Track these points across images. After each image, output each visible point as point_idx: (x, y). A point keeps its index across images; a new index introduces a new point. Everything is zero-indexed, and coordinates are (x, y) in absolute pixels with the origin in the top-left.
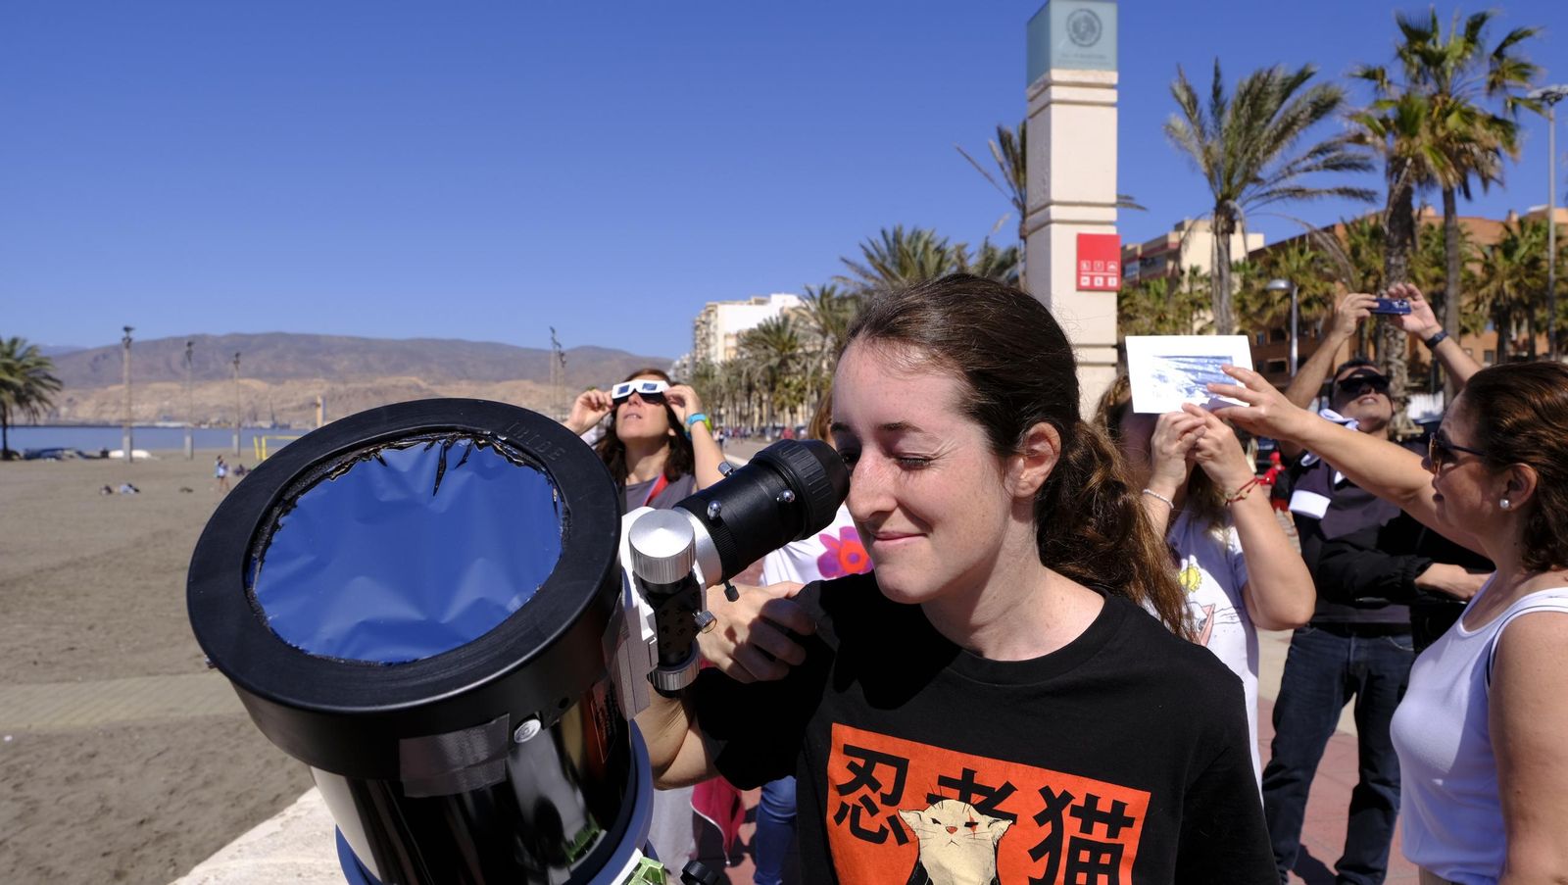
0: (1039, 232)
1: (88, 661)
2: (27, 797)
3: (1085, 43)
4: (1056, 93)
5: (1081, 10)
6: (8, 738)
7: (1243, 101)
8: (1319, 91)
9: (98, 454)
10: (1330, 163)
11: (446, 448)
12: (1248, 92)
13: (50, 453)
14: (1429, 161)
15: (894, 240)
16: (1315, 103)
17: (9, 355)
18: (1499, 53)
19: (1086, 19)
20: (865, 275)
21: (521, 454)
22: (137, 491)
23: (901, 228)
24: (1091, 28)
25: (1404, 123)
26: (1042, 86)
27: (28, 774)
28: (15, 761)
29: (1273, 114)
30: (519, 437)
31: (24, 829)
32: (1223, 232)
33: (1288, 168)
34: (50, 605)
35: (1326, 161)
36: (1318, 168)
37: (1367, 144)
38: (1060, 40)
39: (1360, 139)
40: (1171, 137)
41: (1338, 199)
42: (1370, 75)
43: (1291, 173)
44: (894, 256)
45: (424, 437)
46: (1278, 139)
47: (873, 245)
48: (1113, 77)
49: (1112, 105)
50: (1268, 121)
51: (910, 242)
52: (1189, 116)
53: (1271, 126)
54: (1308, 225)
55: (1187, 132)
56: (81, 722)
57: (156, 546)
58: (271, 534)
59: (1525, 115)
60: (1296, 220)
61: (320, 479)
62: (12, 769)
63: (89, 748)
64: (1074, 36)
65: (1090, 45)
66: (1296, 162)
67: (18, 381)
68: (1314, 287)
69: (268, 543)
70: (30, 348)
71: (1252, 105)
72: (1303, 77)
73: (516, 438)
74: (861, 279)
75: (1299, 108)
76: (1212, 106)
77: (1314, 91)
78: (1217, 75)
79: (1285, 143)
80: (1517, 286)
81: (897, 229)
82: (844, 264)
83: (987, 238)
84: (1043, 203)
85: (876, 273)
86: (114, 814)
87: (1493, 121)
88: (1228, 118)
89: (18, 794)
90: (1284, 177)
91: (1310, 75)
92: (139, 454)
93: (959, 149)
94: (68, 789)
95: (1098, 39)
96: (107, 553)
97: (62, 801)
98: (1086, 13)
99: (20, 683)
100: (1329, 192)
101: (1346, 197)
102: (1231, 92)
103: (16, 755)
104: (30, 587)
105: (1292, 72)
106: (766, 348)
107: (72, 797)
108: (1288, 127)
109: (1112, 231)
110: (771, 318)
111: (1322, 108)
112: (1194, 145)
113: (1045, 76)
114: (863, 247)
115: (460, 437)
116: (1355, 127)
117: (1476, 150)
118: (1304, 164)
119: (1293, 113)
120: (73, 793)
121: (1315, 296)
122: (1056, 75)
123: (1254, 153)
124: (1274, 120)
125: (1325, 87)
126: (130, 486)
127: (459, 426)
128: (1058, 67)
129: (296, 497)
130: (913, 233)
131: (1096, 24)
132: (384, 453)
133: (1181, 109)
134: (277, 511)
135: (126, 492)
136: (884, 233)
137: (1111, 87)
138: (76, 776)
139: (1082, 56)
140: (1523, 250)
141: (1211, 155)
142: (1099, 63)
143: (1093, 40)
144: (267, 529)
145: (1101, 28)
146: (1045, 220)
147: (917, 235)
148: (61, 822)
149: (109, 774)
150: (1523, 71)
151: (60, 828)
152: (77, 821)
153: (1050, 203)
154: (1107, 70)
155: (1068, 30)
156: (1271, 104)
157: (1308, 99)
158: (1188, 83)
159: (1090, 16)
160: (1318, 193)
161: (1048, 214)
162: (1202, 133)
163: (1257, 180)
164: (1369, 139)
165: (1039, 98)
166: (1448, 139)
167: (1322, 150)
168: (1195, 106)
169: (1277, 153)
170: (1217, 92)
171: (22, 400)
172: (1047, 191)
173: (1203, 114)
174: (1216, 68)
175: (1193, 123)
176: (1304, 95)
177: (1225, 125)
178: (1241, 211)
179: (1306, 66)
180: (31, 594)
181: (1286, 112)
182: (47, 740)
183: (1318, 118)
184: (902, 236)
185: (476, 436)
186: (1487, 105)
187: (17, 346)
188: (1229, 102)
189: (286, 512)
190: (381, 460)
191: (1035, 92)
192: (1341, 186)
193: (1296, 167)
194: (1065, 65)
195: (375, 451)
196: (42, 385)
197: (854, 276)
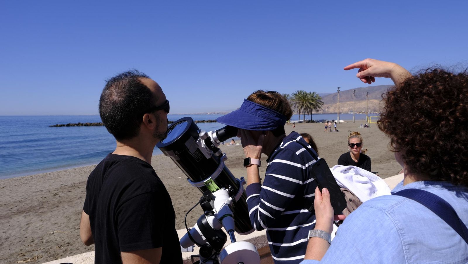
9: (332, 121)
13: (321, 121)
17: (312, 96)
22: (338, 131)
57: (338, 145)
67: (314, 103)
70: (317, 95)
92: (341, 121)
96: (326, 147)
171: (315, 108)
187: (314, 94)
196: (319, 104)
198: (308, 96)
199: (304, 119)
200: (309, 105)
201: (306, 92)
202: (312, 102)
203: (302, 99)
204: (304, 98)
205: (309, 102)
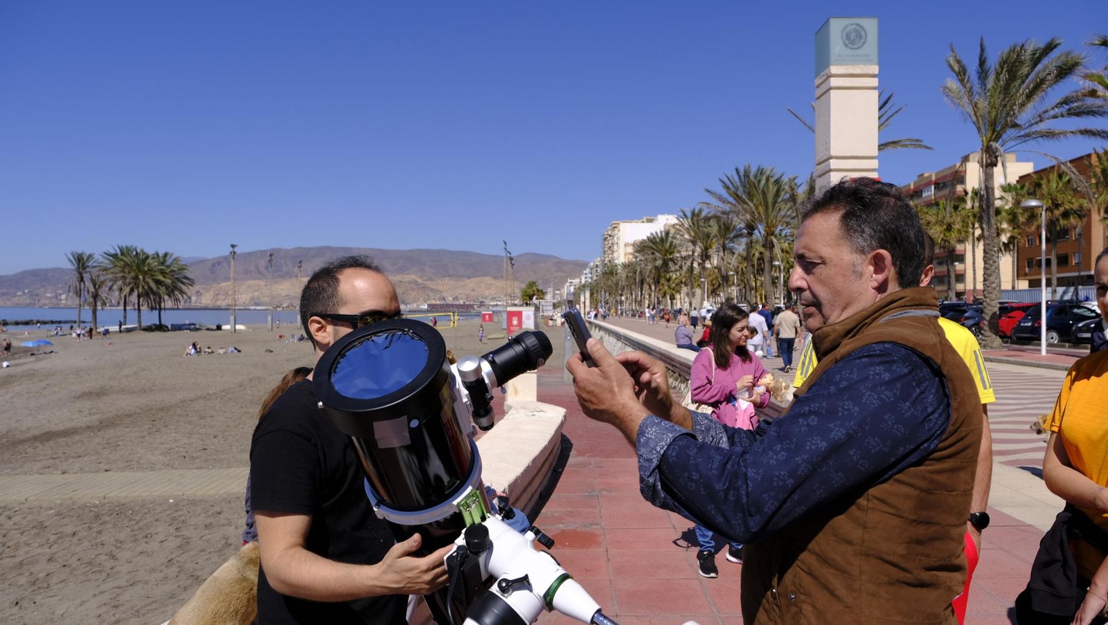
0: (823, 177)
1: (215, 457)
2: (183, 536)
3: (855, 46)
4: (834, 82)
5: (852, 24)
6: (171, 501)
7: (1002, 69)
8: (1063, 59)
9: (215, 327)
10: (1072, 111)
11: (392, 337)
12: (1005, 62)
13: (187, 327)
15: (744, 176)
16: (1060, 67)
17: (163, 263)
19: (856, 30)
20: (724, 201)
22: (239, 351)
23: (749, 167)
24: (859, 36)
26: (825, 77)
27: (183, 522)
28: (176, 514)
29: (1027, 76)
31: (183, 553)
32: (987, 166)
33: (1040, 116)
34: (190, 422)
35: (1069, 110)
36: (1062, 116)
37: (1099, 97)
38: (836, 45)
39: (1093, 93)
40: (947, 96)
41: (1080, 137)
43: (1041, 121)
44: (745, 187)
46: (1029, 96)
47: (729, 179)
48: (875, 69)
49: (874, 88)
50: (1023, 82)
51: (756, 177)
52: (962, 81)
53: (1024, 86)
54: (1056, 158)
55: (960, 92)
56: (212, 492)
57: (251, 387)
58: (337, 365)
60: (1045, 155)
61: (353, 347)
62: (174, 519)
63: (218, 509)
64: (847, 42)
65: (859, 48)
66: (1046, 111)
67: (168, 281)
68: (1070, 202)
69: (336, 367)
70: (175, 259)
71: (1009, 71)
72: (1050, 47)
74: (720, 204)
75: (1047, 72)
76: (978, 73)
77: (1059, 57)
78: (982, 50)
79: (1036, 98)
81: (747, 168)
82: (707, 193)
83: (812, 173)
84: (826, 157)
85: (731, 199)
86: (233, 547)
88: (991, 81)
89: (178, 533)
90: (1037, 123)
91: (1056, 46)
92: (239, 327)
93: (789, 110)
94: (207, 532)
95: (864, 43)
96: (223, 391)
97: (202, 539)
98: (854, 26)
99: (176, 469)
100: (1072, 132)
101: (1087, 136)
102: (993, 62)
103: (177, 511)
104: (179, 411)
105: (1042, 45)
106: (653, 253)
107: (209, 536)
108: (1038, 86)
110: (656, 233)
111: (1065, 71)
112: (966, 100)
113: (827, 71)
114: (722, 181)
116: (1088, 85)
118: (1052, 113)
119: (1042, 75)
120: (209, 534)
121: (1072, 209)
122: (834, 69)
123: (1011, 107)
124: (1027, 81)
125: (1068, 54)
126: (236, 349)
128: (835, 65)
129: (345, 353)
130: (758, 170)
131: (863, 33)
132: (373, 338)
133: (955, 75)
134: (339, 357)
135: (232, 352)
136: (737, 170)
137: (873, 76)
138: (211, 524)
139: (852, 56)
141: (977, 108)
142: (866, 60)
143: (860, 44)
144: (336, 363)
145: (866, 36)
146: (827, 169)
147: (761, 172)
148: (203, 550)
149: (229, 524)
151: (202, 554)
152: (212, 550)
153: (831, 158)
154: (871, 64)
155: (842, 38)
156: (1025, 70)
157: (1054, 64)
158: (958, 57)
159: (858, 28)
160: (1064, 133)
161: (829, 165)
162: (970, 92)
163: (1015, 125)
164: (1100, 93)
165: (823, 85)
167: (1066, 101)
168: (965, 74)
169: (1030, 106)
170: (982, 62)
171: (170, 293)
172: (828, 149)
173: (971, 77)
174: (982, 45)
175: (965, 87)
176: (1051, 62)
177: (989, 86)
178: (1002, 149)
179: (1052, 41)
180: (179, 415)
181: (1037, 75)
182: (194, 503)
183: (1061, 78)
184: (750, 172)
185: (403, 331)
187: (167, 258)
188: (993, 68)
189: (343, 358)
190: (373, 341)
191: (821, 81)
192: (1083, 128)
193: (1046, 115)
194: (840, 62)
196: (183, 283)
197: (715, 202)
198: (150, 261)
199: (140, 322)
200: (153, 285)
201: (145, 251)
202: (161, 278)
203: (134, 268)
204: (138, 266)
205: (155, 277)
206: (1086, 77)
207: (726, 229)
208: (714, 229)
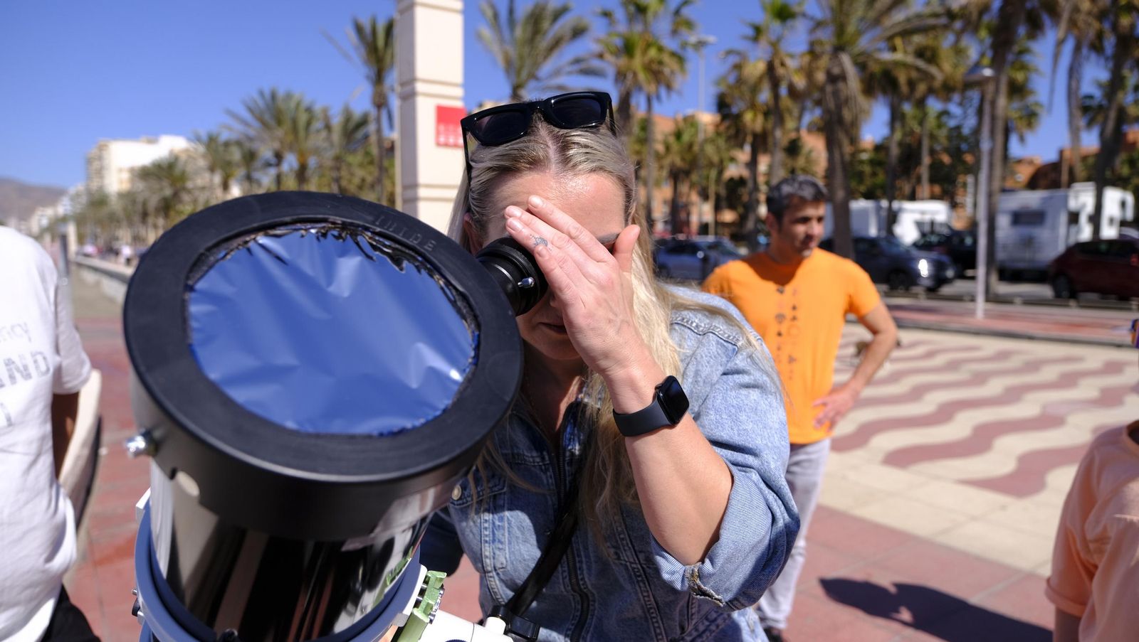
0: (410, 99)
7: (528, 21)
8: (575, 21)
12: (531, 15)
14: (642, 76)
15: (271, 99)
16: (573, 28)
18: (677, 12)
20: (247, 124)
21: (394, 245)
23: (276, 90)
25: (628, 49)
29: (548, 31)
30: (391, 230)
37: (605, 60)
39: (601, 56)
40: (481, 41)
42: (606, 14)
44: (271, 111)
45: (299, 225)
46: (550, 50)
47: (252, 101)
49: (459, 12)
50: (544, 37)
51: (284, 101)
52: (493, 28)
53: (546, 40)
55: (492, 39)
59: (690, 53)
66: (561, 67)
71: (534, 24)
72: (565, 10)
73: (387, 229)
74: (243, 128)
75: (563, 31)
76: (508, 21)
77: (571, 20)
79: (556, 54)
80: (683, 159)
81: (273, 91)
82: (228, 116)
83: (347, 103)
84: (410, 79)
87: (673, 54)
88: (519, 32)
91: (569, 9)
102: (520, 14)
105: (559, 6)
106: (159, 181)
108: (557, 43)
109: (459, 104)
110: (161, 157)
111: (578, 32)
112: (496, 48)
114: (244, 101)
115: (330, 229)
116: (596, 48)
117: (667, 71)
118: (565, 69)
119: (560, 33)
123: (535, 57)
124: (549, 36)
125: (579, 19)
127: (332, 218)
130: (287, 94)
133: (488, 23)
136: (261, 94)
140: (686, 138)
141: (508, 56)
146: (412, 92)
147: (289, 96)
150: (689, 25)
153: (415, 80)
156: (545, 24)
157: (569, 25)
161: (414, 88)
162: (502, 41)
163: (536, 77)
164: (606, 57)
166: (651, 61)
167: (577, 61)
168: (497, 21)
169: (551, 59)
170: (511, 11)
172: (413, 70)
173: (503, 26)
175: (496, 33)
176: (566, 23)
177: (517, 36)
181: (555, 32)
183: (575, 39)
184: (277, 96)
186: (670, 44)
188: (519, 21)
193: (563, 71)
195: (254, 239)
197: (238, 127)
206: (598, 41)
207: (250, 157)
208: (236, 155)
